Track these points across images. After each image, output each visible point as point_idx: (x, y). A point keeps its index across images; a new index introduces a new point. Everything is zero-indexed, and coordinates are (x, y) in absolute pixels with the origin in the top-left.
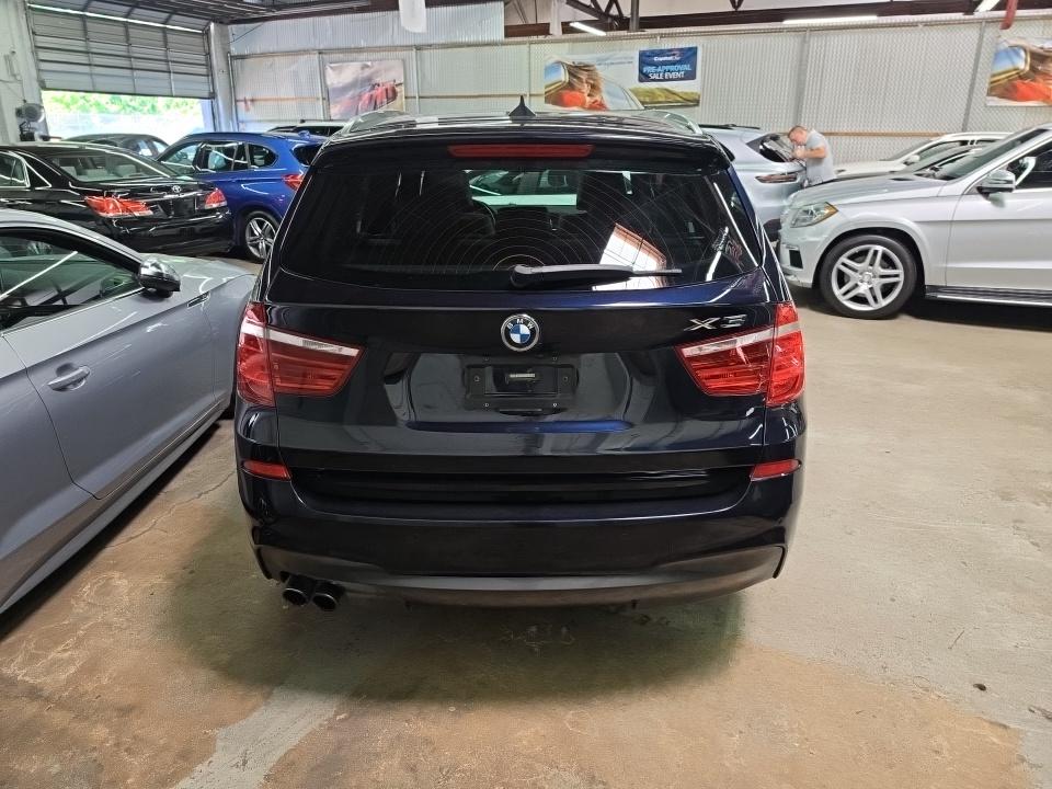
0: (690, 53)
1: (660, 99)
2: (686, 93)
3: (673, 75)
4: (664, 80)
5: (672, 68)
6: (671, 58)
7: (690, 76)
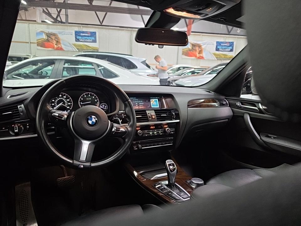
0: (93, 34)
1: (84, 48)
2: (93, 47)
3: (88, 40)
4: (85, 42)
5: (88, 38)
6: (87, 35)
7: (95, 41)
